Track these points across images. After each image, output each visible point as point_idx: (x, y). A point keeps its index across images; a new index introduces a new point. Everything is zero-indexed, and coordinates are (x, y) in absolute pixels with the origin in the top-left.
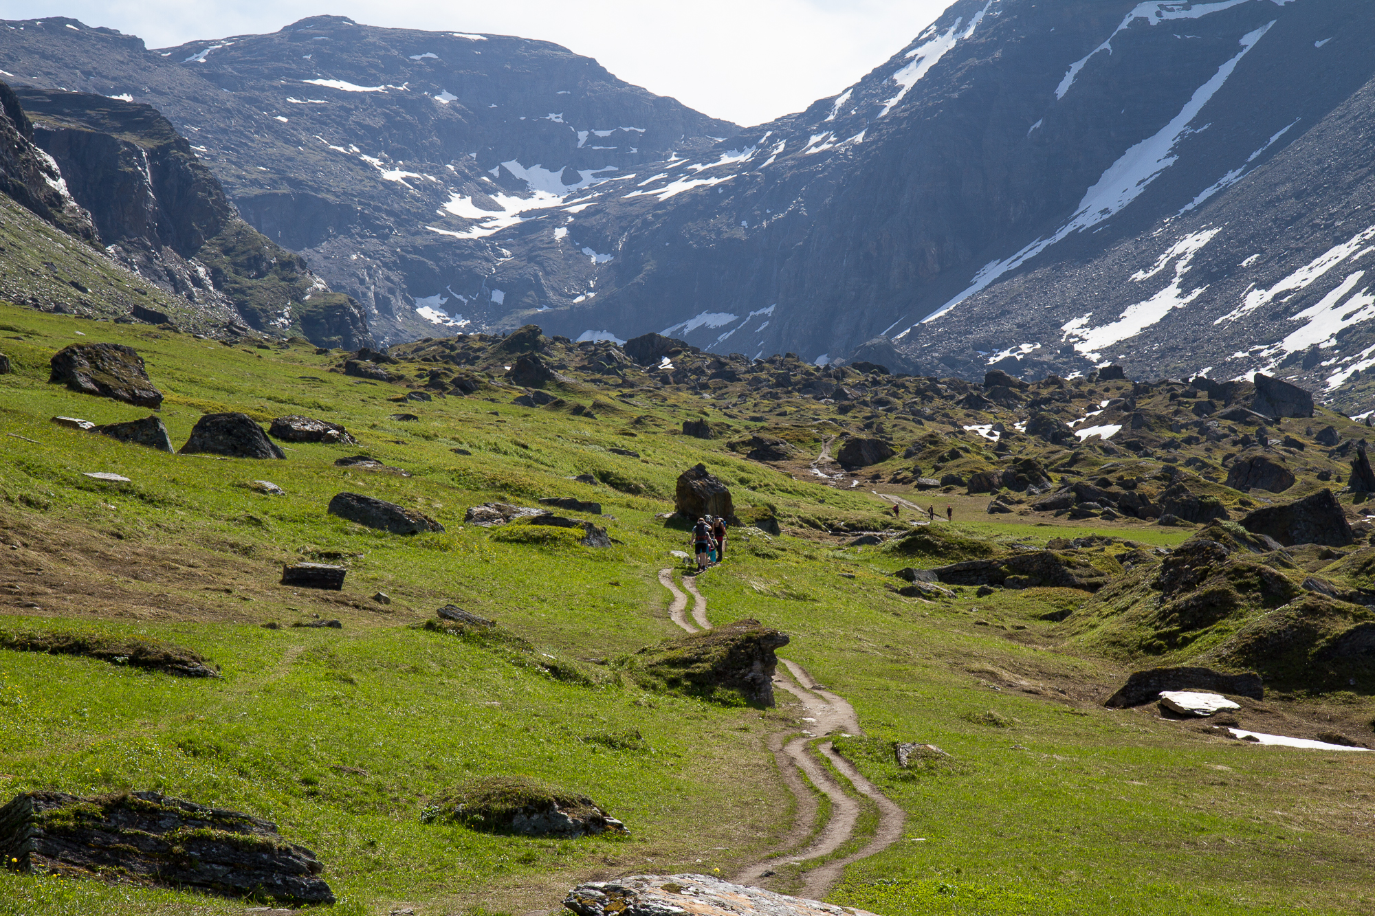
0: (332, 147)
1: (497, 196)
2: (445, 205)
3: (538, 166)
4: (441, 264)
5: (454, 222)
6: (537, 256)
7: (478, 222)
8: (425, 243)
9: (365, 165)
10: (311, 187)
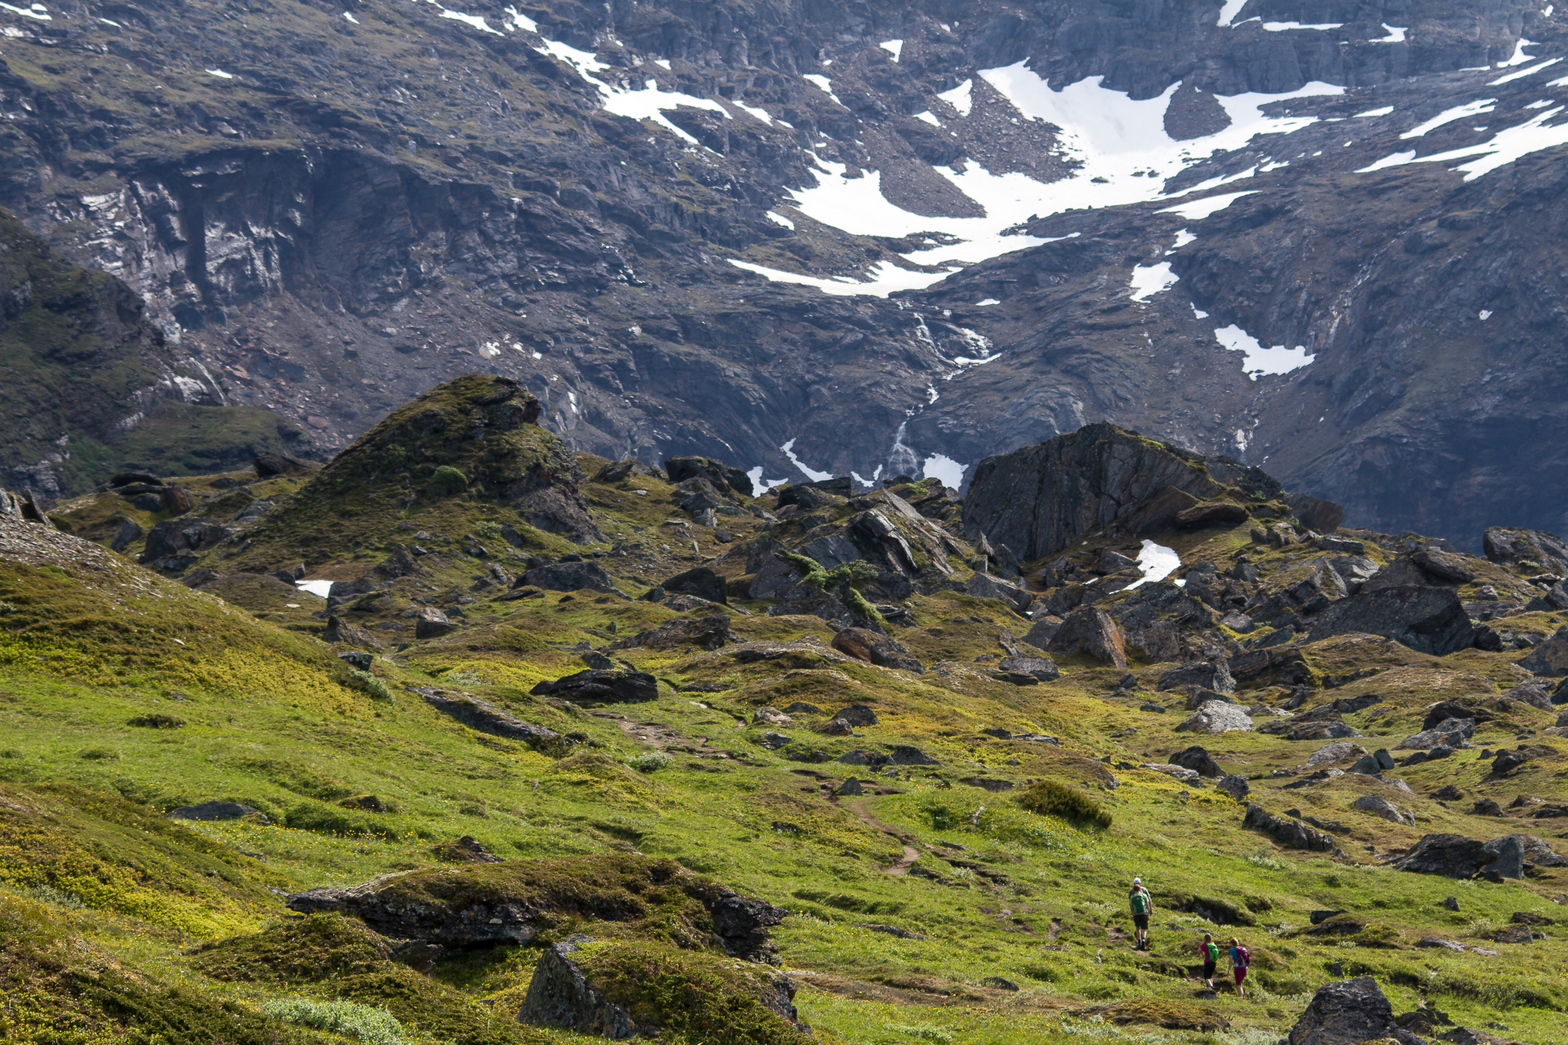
0: (449, 14)
1: (961, 171)
2: (796, 195)
3: (1093, 81)
4: (765, 371)
5: (818, 246)
6: (1068, 351)
7: (895, 249)
8: (718, 308)
9: (549, 69)
10: (368, 131)
